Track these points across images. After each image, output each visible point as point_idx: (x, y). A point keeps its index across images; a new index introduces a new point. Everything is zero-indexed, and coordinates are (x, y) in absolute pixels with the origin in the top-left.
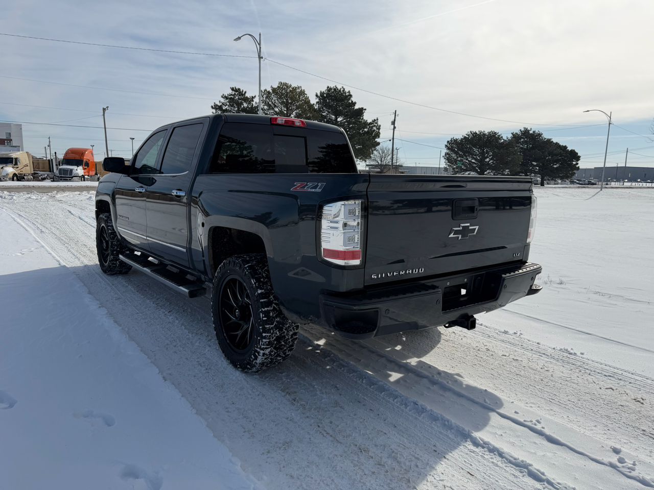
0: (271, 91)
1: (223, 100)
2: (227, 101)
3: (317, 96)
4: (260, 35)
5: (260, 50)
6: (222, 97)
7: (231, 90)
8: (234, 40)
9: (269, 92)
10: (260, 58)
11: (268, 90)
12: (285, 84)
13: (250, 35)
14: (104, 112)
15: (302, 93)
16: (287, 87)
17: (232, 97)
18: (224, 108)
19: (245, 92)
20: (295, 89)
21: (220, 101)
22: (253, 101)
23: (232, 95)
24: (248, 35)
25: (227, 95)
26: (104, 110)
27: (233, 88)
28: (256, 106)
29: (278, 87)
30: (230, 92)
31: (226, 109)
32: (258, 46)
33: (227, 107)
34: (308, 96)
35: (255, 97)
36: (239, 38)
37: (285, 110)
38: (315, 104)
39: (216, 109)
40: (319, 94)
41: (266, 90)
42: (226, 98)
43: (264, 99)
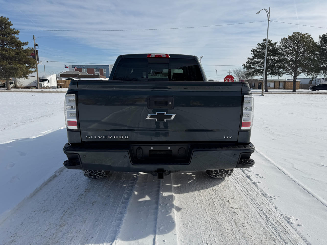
0: (288, 38)
1: (258, 47)
2: (260, 46)
3: (320, 37)
4: (270, 8)
5: (269, 16)
6: (258, 45)
7: (263, 40)
8: (257, 14)
9: (286, 39)
10: (269, 20)
11: (286, 38)
12: (298, 33)
13: (265, 9)
14: (201, 59)
15: (309, 36)
16: (298, 34)
17: (263, 44)
18: (258, 50)
19: (271, 41)
20: (304, 35)
21: (256, 47)
22: (275, 45)
23: (263, 43)
24: (264, 10)
25: (260, 44)
26: (201, 57)
27: (264, 39)
28: (278, 47)
29: (293, 35)
30: (263, 41)
31: (259, 51)
32: (268, 14)
33: (260, 50)
34: (312, 38)
35: (277, 42)
36: (259, 12)
37: (296, 48)
38: (318, 42)
39: (253, 51)
40: (321, 36)
41: (285, 38)
42: (260, 45)
43: (283, 43)
